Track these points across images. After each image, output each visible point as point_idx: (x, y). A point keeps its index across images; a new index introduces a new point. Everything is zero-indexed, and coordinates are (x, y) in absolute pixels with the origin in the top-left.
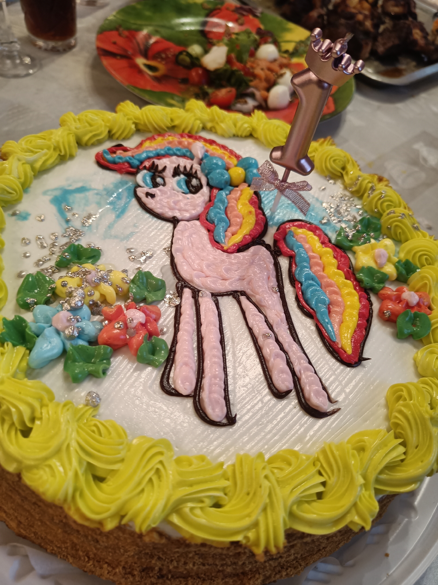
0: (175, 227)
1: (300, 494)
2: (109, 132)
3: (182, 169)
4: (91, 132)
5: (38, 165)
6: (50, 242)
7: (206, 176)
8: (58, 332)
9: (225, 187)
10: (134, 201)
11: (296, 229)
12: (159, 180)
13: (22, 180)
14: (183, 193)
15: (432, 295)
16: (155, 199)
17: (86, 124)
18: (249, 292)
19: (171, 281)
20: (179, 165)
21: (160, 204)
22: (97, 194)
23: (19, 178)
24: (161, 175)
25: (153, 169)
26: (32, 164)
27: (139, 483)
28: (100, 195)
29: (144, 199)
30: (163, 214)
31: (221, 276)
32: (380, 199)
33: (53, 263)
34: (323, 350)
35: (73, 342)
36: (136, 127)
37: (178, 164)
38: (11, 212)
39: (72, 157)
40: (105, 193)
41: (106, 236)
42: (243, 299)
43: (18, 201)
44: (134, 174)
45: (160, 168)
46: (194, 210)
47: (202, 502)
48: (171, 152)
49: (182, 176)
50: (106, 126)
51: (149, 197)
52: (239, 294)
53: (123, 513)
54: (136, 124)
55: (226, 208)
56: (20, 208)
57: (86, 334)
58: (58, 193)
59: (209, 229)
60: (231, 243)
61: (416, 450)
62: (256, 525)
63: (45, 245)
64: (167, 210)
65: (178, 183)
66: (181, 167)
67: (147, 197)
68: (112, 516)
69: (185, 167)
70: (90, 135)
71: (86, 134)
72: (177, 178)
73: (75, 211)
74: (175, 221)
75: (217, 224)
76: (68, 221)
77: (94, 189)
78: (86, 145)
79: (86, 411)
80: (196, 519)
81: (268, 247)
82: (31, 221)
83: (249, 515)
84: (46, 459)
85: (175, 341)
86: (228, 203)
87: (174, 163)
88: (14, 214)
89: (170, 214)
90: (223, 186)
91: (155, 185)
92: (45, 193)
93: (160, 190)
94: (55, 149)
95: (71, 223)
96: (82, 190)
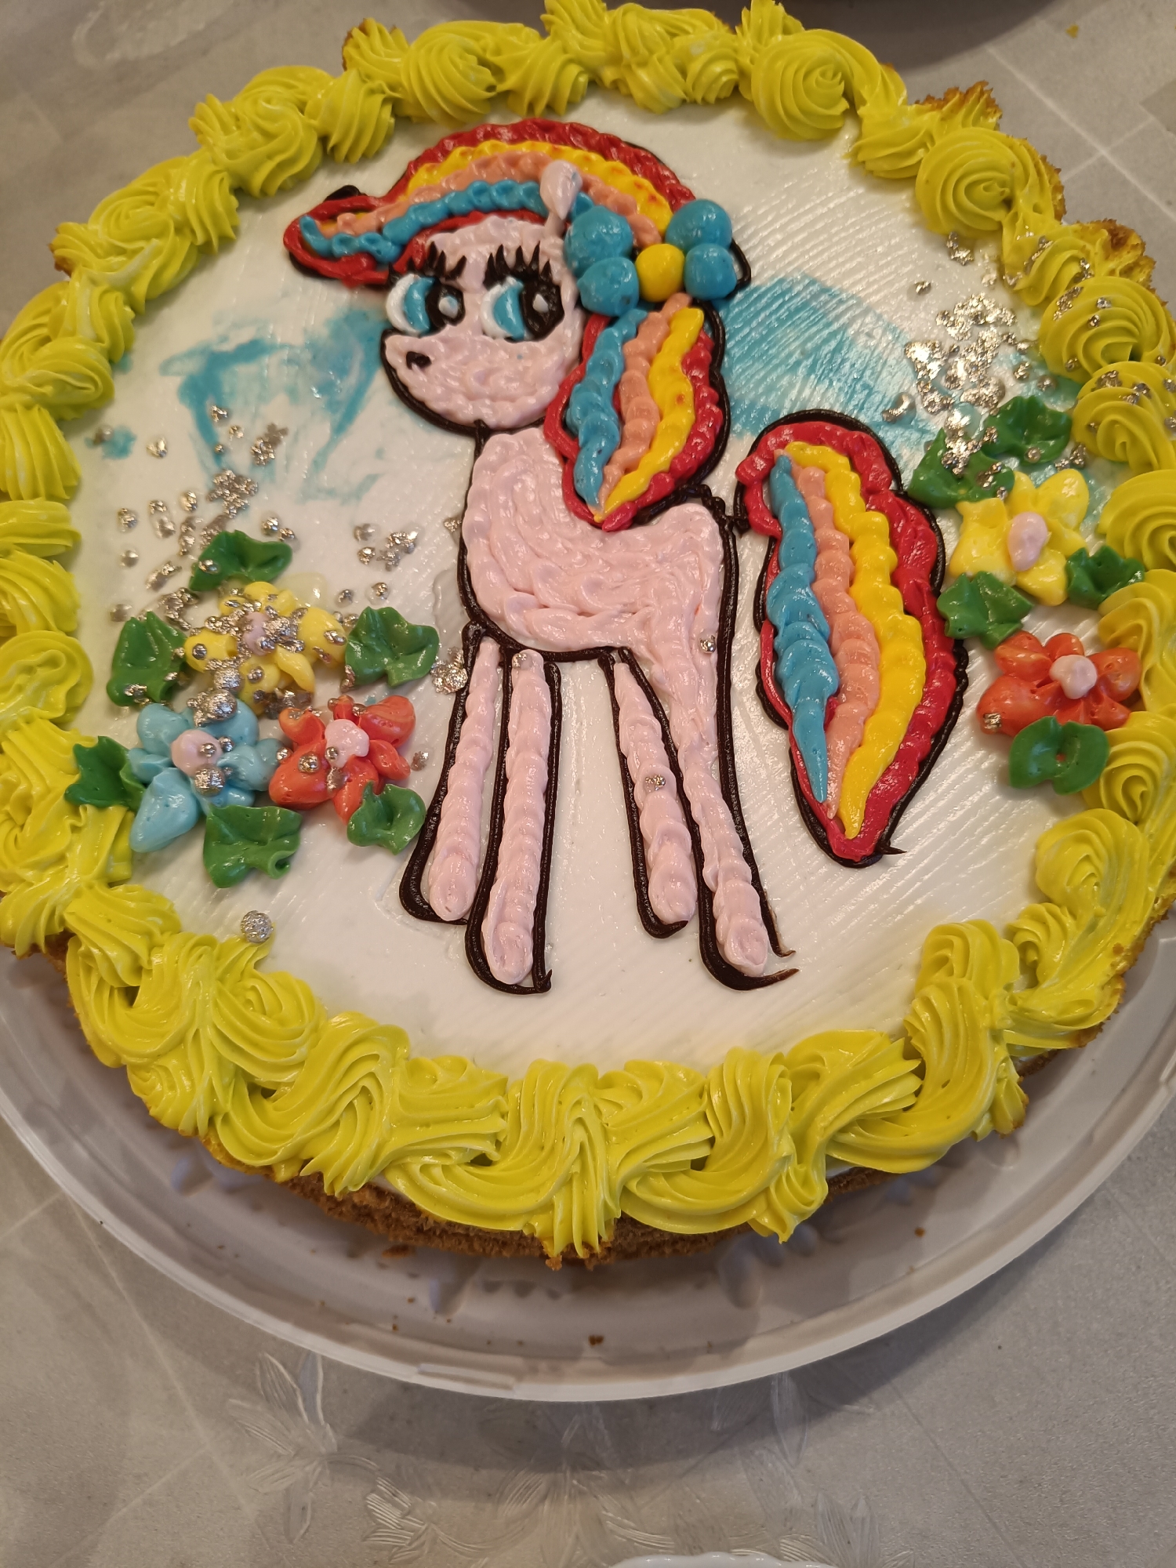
0: (478, 452)
1: (645, 1161)
2: (324, 139)
3: (510, 259)
4: (270, 157)
5: (141, 289)
6: (180, 516)
7: (577, 274)
8: (184, 778)
9: (625, 312)
10: (380, 379)
11: (802, 449)
12: (446, 304)
13: (106, 344)
14: (510, 339)
15: (1151, 661)
16: (431, 369)
17: (256, 135)
18: (641, 650)
19: (452, 622)
20: (501, 249)
21: (442, 385)
22: (290, 361)
23: (99, 340)
24: (451, 283)
25: (432, 263)
26: (125, 289)
27: (331, 1110)
28: (298, 364)
29: (404, 373)
30: (449, 413)
31: (576, 603)
32: (1087, 326)
33: (183, 580)
34: (795, 818)
35: (216, 800)
36: (394, 114)
37: (499, 245)
38: (90, 434)
39: (227, 243)
40: (307, 356)
41: (309, 492)
42: (621, 670)
43: (106, 398)
44: (383, 287)
45: (451, 262)
46: (532, 394)
47: (447, 1156)
48: (484, 201)
49: (511, 281)
50: (309, 127)
51: (415, 366)
52: (615, 655)
53: (305, 1157)
54: (396, 105)
55: (617, 387)
56: (114, 418)
57: (242, 780)
58: (193, 366)
59: (566, 454)
60: (615, 502)
61: (941, 1091)
62: (548, 1207)
63: (170, 527)
64: (460, 400)
65: (498, 310)
66: (508, 251)
67: (409, 366)
68: (288, 1160)
69: (519, 252)
70: (270, 166)
71: (257, 166)
72: (497, 289)
73: (235, 421)
74: (479, 432)
75: (586, 442)
76: (218, 455)
77: (283, 346)
78: (264, 192)
79: (242, 954)
80: (432, 1186)
81: (715, 506)
82: (138, 458)
83: (536, 1190)
84: (158, 1056)
85: (442, 789)
86: (625, 369)
87: (491, 240)
88: (99, 440)
89: (466, 412)
90: (617, 312)
91: (437, 321)
92: (165, 368)
93: (445, 341)
94: (179, 230)
95: (225, 459)
96: (252, 350)
